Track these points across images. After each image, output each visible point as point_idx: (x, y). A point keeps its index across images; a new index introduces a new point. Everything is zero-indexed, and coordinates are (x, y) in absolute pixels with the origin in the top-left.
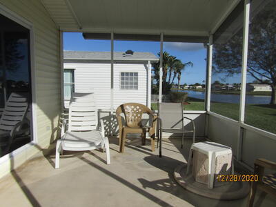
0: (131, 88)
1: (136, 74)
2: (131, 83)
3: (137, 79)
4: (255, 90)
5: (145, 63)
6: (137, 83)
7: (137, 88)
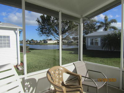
0: (5, 46)
1: (8, 37)
2: (5, 43)
3: (9, 40)
4: (48, 43)
5: (15, 30)
6: (9, 43)
7: (9, 46)
